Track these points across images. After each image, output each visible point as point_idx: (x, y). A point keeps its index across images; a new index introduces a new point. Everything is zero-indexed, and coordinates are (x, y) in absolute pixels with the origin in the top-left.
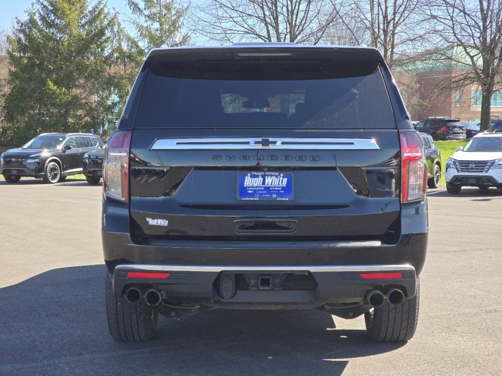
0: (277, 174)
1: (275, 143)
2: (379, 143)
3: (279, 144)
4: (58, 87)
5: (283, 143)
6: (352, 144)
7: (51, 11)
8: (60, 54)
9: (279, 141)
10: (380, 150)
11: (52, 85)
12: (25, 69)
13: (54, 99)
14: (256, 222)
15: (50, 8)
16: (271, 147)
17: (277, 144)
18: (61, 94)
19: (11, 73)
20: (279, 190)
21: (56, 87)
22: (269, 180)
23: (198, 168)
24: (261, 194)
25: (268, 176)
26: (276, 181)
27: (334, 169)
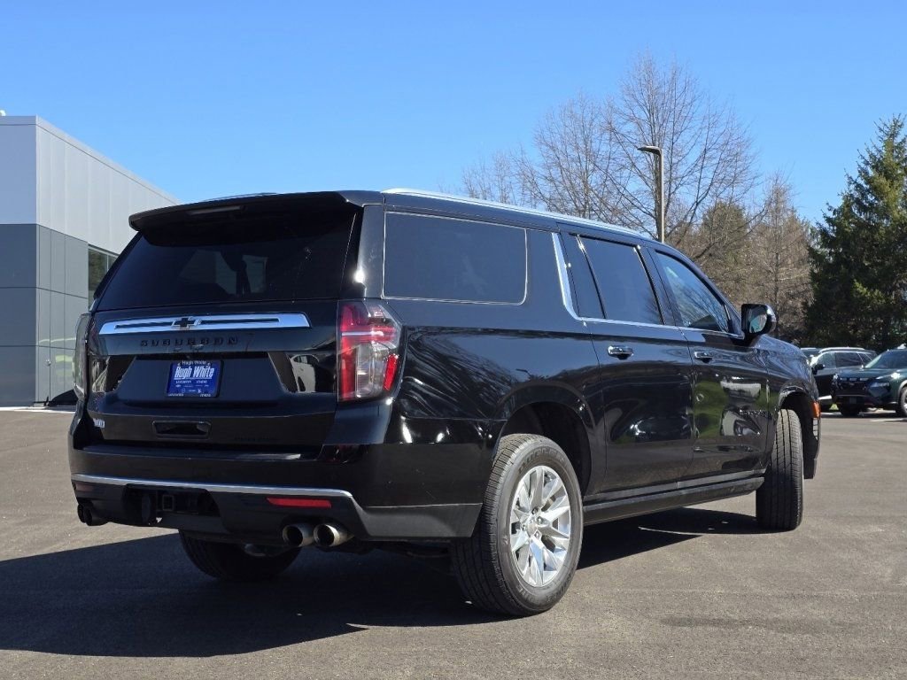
0: (204, 363)
1: (193, 322)
2: (310, 319)
3: (197, 324)
4: (868, 290)
5: (203, 322)
6: (277, 320)
7: (868, 190)
8: (876, 246)
9: (198, 319)
10: (310, 328)
11: (861, 287)
12: (828, 268)
13: (864, 305)
14: (177, 424)
15: (866, 186)
16: (188, 328)
17: (195, 324)
18: (872, 298)
19: (813, 275)
20: (204, 384)
21: (865, 290)
22: (197, 371)
23: (140, 357)
24: (187, 389)
25: (198, 365)
26: (204, 372)
27: (263, 355)
